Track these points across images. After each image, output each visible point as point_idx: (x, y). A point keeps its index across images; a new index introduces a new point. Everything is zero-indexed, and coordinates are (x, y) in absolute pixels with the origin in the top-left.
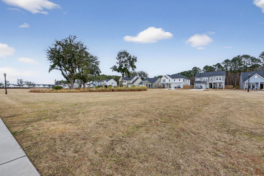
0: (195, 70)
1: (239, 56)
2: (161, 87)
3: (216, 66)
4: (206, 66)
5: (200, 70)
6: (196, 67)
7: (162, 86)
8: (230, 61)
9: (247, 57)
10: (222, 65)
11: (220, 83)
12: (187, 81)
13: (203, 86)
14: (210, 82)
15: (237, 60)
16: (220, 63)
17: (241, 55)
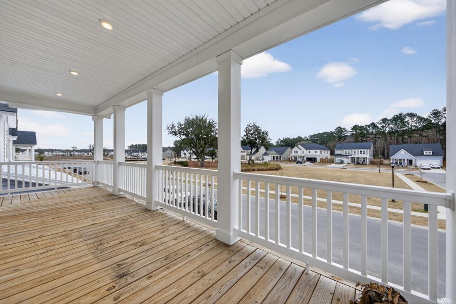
0: (339, 132)
1: (402, 113)
2: (292, 160)
3: (369, 126)
4: (355, 126)
5: (346, 131)
6: (340, 127)
7: (293, 158)
8: (389, 120)
9: (412, 115)
10: (378, 125)
11: (364, 159)
12: (326, 152)
13: (345, 160)
14: (353, 156)
15: (399, 119)
16: (375, 122)
17: (405, 113)
